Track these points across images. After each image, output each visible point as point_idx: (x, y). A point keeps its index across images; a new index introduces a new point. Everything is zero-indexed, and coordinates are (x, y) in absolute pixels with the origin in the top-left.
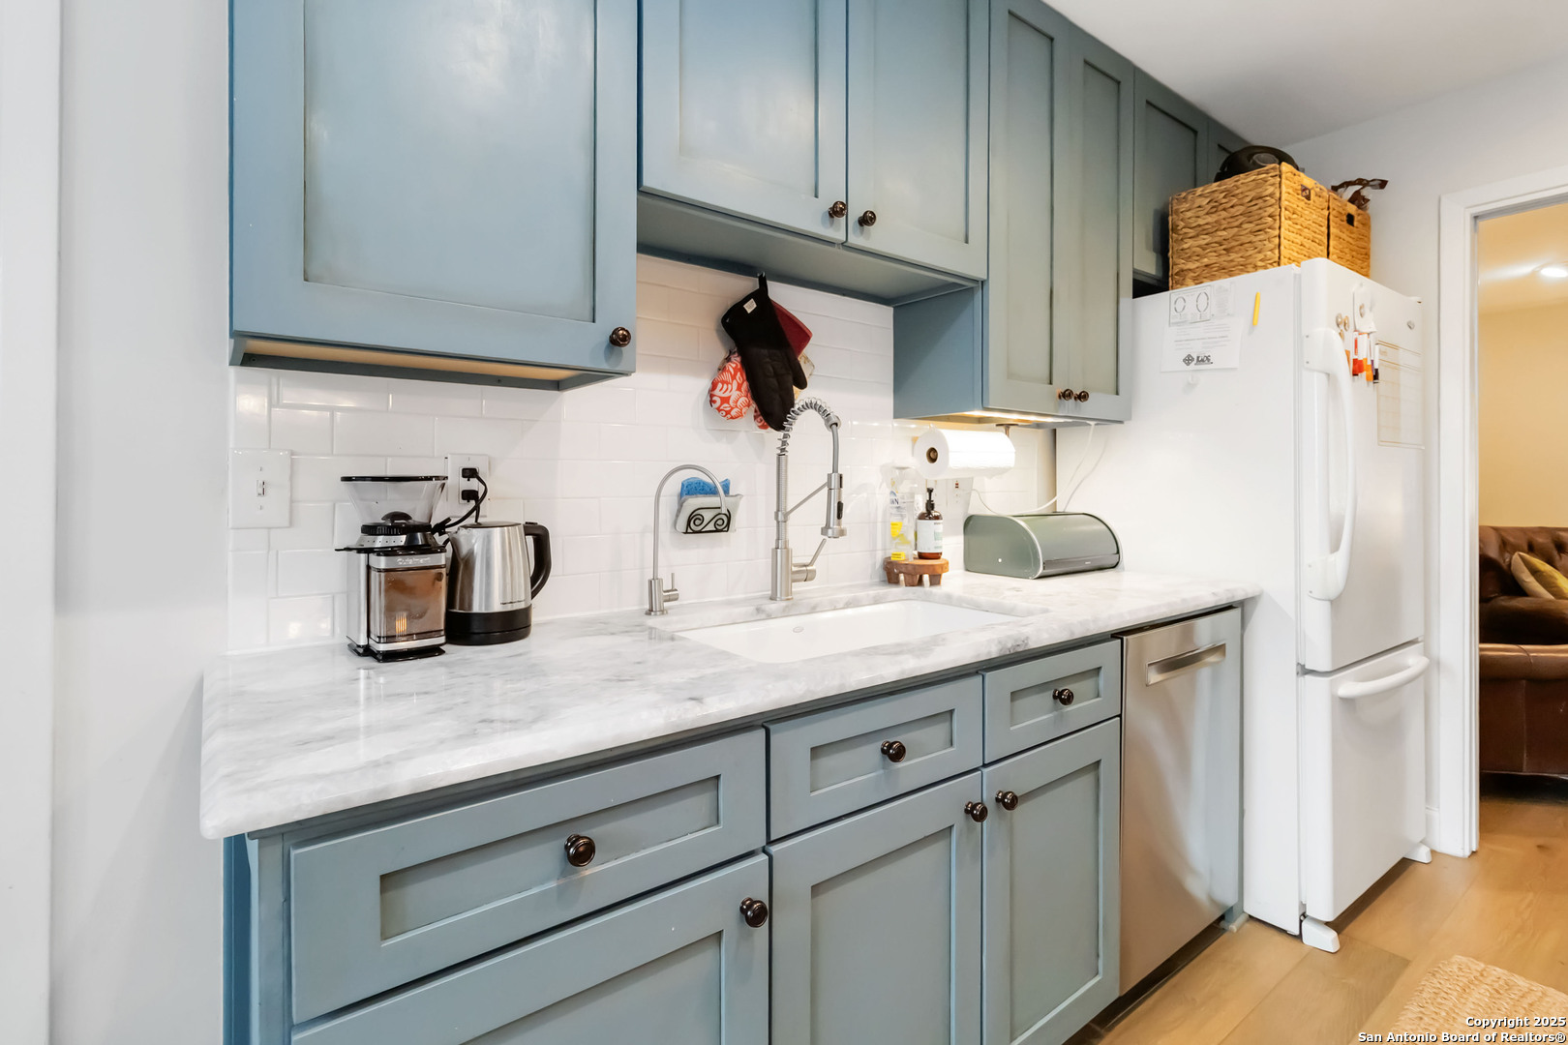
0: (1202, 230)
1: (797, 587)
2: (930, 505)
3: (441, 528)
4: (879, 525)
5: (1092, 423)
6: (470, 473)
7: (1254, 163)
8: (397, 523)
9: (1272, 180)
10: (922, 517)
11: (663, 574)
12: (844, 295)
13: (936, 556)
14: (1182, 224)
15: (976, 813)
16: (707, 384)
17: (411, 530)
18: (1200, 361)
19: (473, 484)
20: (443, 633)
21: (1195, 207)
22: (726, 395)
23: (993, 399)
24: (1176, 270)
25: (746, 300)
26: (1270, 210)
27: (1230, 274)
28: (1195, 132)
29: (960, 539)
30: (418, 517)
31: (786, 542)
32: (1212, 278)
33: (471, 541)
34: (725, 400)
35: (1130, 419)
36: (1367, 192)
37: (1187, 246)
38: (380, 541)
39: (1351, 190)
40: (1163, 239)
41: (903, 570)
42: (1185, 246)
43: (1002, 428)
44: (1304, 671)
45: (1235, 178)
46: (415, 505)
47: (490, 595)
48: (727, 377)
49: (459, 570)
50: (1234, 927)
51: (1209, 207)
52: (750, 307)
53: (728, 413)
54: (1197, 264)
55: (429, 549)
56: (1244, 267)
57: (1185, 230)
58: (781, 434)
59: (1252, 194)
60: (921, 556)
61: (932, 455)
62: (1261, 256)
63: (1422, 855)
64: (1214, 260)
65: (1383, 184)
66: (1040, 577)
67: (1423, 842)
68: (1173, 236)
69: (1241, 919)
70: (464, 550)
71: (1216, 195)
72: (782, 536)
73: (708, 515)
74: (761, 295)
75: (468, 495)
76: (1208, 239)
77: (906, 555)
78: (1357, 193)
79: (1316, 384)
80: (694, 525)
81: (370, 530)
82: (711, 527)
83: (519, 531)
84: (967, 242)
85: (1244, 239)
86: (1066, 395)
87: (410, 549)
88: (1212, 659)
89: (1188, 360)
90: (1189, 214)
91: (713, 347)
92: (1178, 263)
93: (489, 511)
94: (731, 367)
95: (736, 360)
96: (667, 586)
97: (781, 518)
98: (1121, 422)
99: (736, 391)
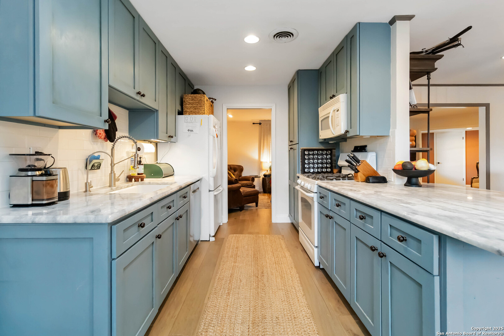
0: (190, 104)
1: (117, 183)
2: (140, 161)
3: (47, 170)
4: (126, 167)
5: (169, 142)
7: (199, 92)
8: (32, 168)
9: (203, 97)
10: (139, 164)
11: (89, 181)
12: (120, 107)
13: (142, 174)
14: (186, 101)
15: (177, 219)
17: (40, 170)
18: (191, 131)
20: (57, 197)
21: (189, 98)
22: (100, 132)
23: (160, 137)
24: (185, 111)
26: (203, 103)
27: (196, 114)
28: (185, 80)
31: (114, 171)
32: (192, 114)
35: (177, 142)
36: (213, 101)
37: (187, 107)
39: (211, 100)
40: (182, 103)
41: (136, 177)
42: (187, 106)
43: (150, 143)
44: (210, 191)
45: (196, 95)
50: (199, 243)
51: (191, 99)
53: (101, 137)
54: (189, 110)
55: (51, 175)
56: (198, 113)
57: (187, 103)
58: (113, 143)
59: (199, 99)
60: (138, 174)
61: (139, 149)
62: (201, 112)
63: (221, 224)
64: (193, 110)
65: (216, 100)
66: (163, 178)
67: (221, 222)
68: (184, 103)
69: (200, 241)
71: (193, 97)
72: (113, 170)
73: (96, 165)
76: (191, 106)
77: (134, 174)
78: (212, 101)
79: (211, 137)
80: (93, 167)
81: (20, 169)
82: (96, 168)
84: (156, 101)
85: (198, 107)
86: (170, 137)
87: (45, 175)
88: (197, 190)
89: (189, 130)
90: (187, 99)
92: (185, 110)
96: (90, 184)
97: (113, 165)
98: (175, 142)
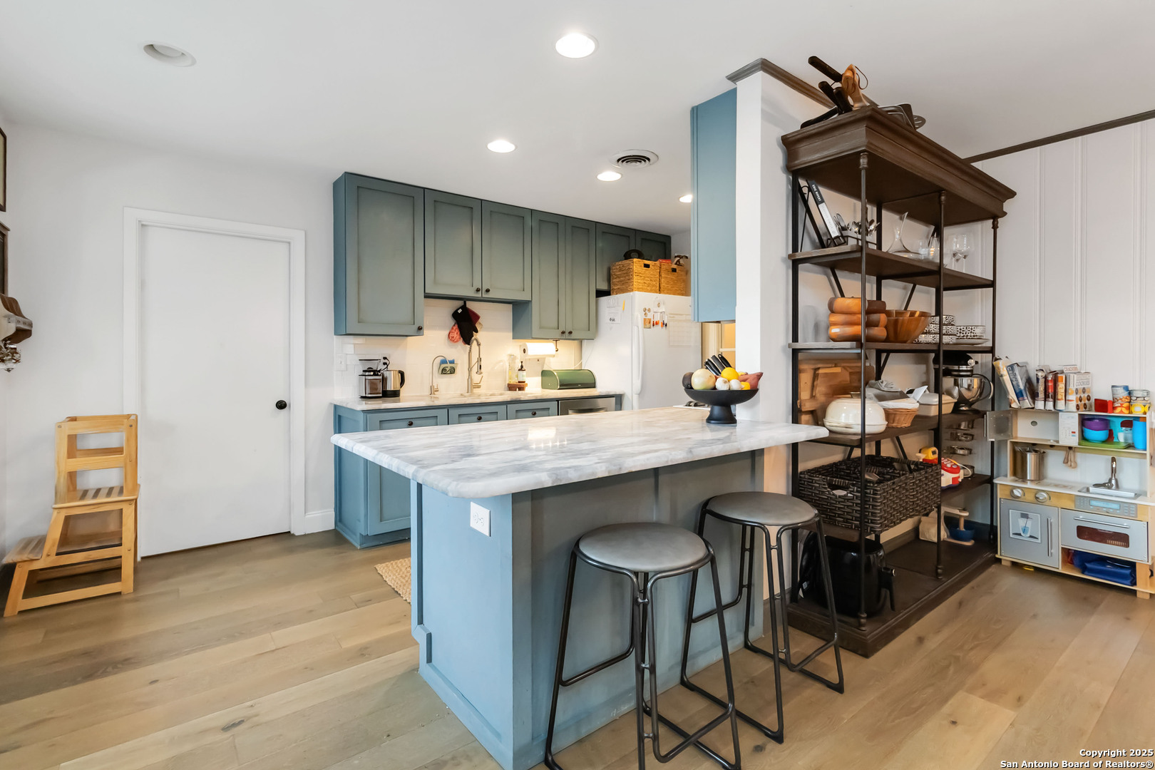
2: (522, 367)
3: (379, 371)
6: (385, 358)
7: (632, 256)
8: (369, 370)
9: (631, 264)
10: (519, 370)
11: (435, 384)
13: (524, 382)
14: (613, 273)
16: (448, 332)
17: (374, 371)
18: (613, 320)
19: (386, 361)
20: (381, 394)
21: (616, 268)
22: (453, 335)
24: (612, 289)
25: (458, 309)
26: (632, 273)
27: (623, 292)
29: (540, 378)
30: (375, 369)
31: (471, 377)
32: (620, 293)
33: (386, 374)
34: (453, 337)
35: (596, 338)
37: (617, 281)
38: (367, 374)
42: (614, 281)
45: (625, 261)
46: (374, 366)
47: (391, 386)
48: (453, 331)
49: (384, 380)
51: (619, 269)
52: (460, 311)
53: (454, 340)
54: (622, 287)
55: (378, 375)
56: (626, 291)
57: (617, 275)
58: (469, 346)
59: (627, 267)
60: (519, 382)
61: (524, 351)
62: (629, 288)
66: (559, 389)
68: (613, 277)
70: (385, 376)
71: (620, 266)
72: (470, 375)
73: (448, 369)
74: (464, 307)
75: (385, 364)
77: (514, 381)
80: (444, 371)
81: (364, 371)
82: (449, 372)
83: (397, 372)
84: (524, 290)
85: (626, 281)
86: (564, 332)
87: (374, 375)
89: (610, 320)
90: (614, 270)
91: (451, 322)
92: (613, 286)
93: (389, 368)
94: (455, 328)
95: (456, 326)
96: (436, 387)
97: (469, 370)
99: (456, 334)
